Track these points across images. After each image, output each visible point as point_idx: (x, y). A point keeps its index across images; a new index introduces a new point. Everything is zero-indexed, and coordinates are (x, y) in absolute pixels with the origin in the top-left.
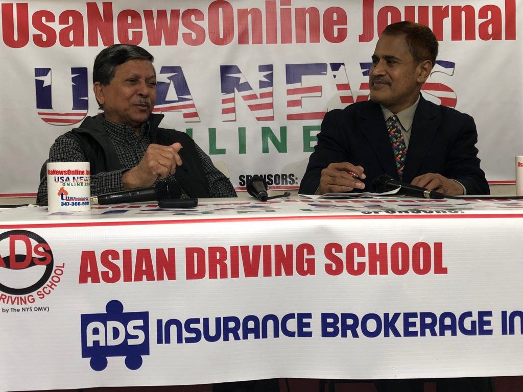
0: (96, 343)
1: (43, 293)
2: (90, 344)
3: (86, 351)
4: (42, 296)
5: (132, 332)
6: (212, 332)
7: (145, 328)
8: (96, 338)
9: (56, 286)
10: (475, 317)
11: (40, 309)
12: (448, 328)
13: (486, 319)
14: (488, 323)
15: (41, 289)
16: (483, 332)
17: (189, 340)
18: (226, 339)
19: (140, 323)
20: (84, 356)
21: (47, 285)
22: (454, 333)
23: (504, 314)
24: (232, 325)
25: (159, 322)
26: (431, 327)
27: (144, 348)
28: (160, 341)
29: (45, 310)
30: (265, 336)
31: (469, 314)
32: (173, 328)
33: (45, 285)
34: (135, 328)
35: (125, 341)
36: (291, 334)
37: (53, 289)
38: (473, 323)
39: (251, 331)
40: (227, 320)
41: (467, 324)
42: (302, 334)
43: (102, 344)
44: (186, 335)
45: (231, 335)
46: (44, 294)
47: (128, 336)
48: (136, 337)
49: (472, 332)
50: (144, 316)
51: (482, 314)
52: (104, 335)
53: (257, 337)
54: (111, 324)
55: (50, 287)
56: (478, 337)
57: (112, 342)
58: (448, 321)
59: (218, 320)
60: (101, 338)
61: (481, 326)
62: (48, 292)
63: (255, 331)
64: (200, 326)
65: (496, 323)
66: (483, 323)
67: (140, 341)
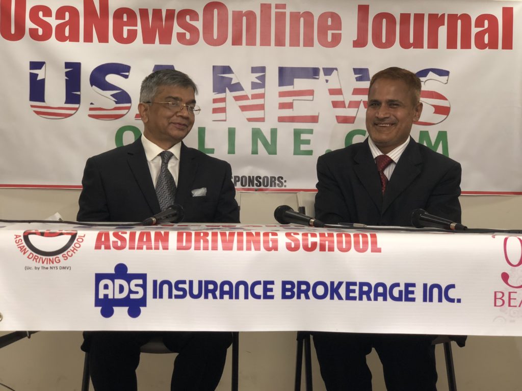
0: (106, 296)
1: (67, 255)
2: (101, 296)
3: (98, 302)
4: (66, 258)
5: (134, 288)
6: (196, 292)
7: (144, 286)
8: (106, 292)
9: (77, 250)
10: (402, 288)
11: (64, 268)
12: (380, 295)
13: (410, 289)
14: (412, 292)
15: (65, 253)
16: (408, 299)
17: (177, 297)
18: (206, 297)
19: (140, 282)
20: (97, 305)
21: (71, 250)
22: (385, 299)
23: (425, 286)
24: (211, 287)
25: (155, 282)
26: (368, 293)
27: (143, 302)
28: (155, 296)
29: (68, 269)
30: (237, 297)
31: (398, 285)
32: (166, 287)
33: (69, 250)
34: (136, 285)
35: (128, 295)
36: (258, 297)
37: (75, 253)
38: (401, 292)
39: (226, 293)
40: (207, 283)
41: (396, 293)
42: (266, 297)
43: (111, 297)
44: (175, 292)
45: (210, 295)
46: (68, 257)
47: (131, 292)
48: (137, 293)
49: (399, 299)
50: (143, 277)
51: (407, 285)
52: (112, 290)
53: (231, 297)
54: (118, 282)
55: (73, 251)
56: (403, 304)
57: (119, 296)
58: (380, 290)
59: (200, 282)
60: (109, 292)
61: (407, 295)
62: (71, 255)
63: (230, 293)
64: (186, 287)
65: (418, 293)
66: (408, 292)
67: (140, 296)
